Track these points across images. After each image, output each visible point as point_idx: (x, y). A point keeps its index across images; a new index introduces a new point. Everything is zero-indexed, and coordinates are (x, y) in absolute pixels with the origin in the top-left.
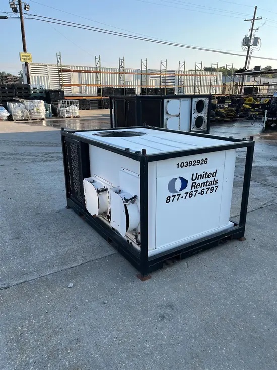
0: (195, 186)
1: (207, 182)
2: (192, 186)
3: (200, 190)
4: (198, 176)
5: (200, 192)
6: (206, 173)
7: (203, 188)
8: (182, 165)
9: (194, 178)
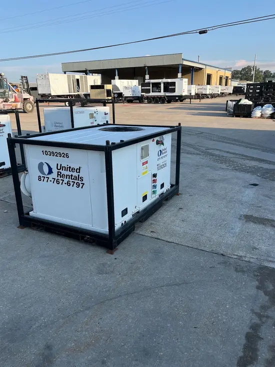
0: (60, 175)
1: (72, 176)
2: (58, 175)
3: (66, 180)
4: (62, 168)
5: (66, 182)
6: (70, 167)
7: (68, 180)
8: (46, 153)
9: (59, 168)
